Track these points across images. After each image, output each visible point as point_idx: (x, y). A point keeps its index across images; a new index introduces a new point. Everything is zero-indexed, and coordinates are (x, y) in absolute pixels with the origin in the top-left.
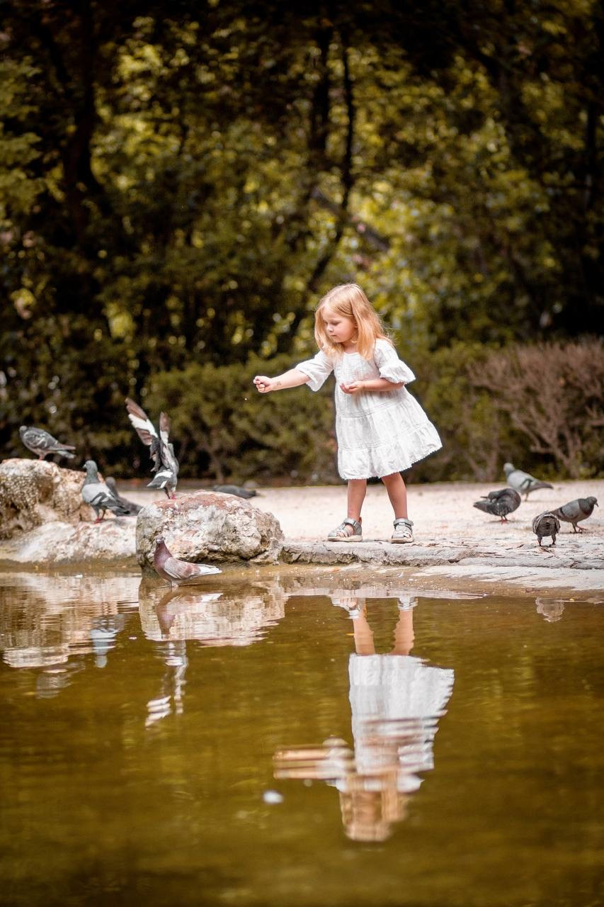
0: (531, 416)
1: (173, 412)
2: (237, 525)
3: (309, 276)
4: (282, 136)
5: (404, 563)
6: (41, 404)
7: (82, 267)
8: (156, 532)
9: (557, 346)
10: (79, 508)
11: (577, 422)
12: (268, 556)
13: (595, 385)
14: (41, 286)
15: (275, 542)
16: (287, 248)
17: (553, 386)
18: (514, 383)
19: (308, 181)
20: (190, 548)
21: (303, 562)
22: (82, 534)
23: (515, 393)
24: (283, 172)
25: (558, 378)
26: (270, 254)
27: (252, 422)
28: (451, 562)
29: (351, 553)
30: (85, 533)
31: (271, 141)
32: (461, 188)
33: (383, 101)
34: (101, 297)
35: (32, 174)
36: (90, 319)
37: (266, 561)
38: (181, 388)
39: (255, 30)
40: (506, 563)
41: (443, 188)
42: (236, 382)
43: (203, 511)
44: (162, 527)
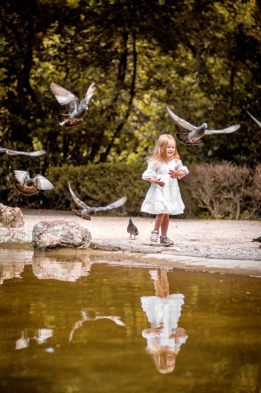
0: (199, 193)
1: (56, 183)
2: (73, 233)
3: (115, 131)
4: (107, 74)
5: (139, 252)
6: (4, 177)
7: (23, 122)
8: (41, 234)
9: (211, 165)
10: (11, 222)
11: (218, 196)
12: (85, 246)
13: (226, 182)
14: (7, 129)
15: (88, 240)
16: (106, 119)
17: (209, 181)
18: (193, 179)
19: (116, 93)
20: (54, 241)
21: (99, 249)
22: (11, 233)
23: (193, 183)
24: (107, 89)
25: (211, 178)
26: (99, 121)
27: (88, 189)
28: (158, 252)
29: (118, 246)
30: (12, 232)
31: (103, 75)
32: (178, 98)
33: (148, 62)
34: (30, 135)
35: (3, 85)
36: (25, 143)
37: (84, 248)
38: (60, 173)
39: (99, 30)
40: (180, 254)
41: (171, 98)
42: (82, 172)
43: (60, 226)
44: (43, 232)
